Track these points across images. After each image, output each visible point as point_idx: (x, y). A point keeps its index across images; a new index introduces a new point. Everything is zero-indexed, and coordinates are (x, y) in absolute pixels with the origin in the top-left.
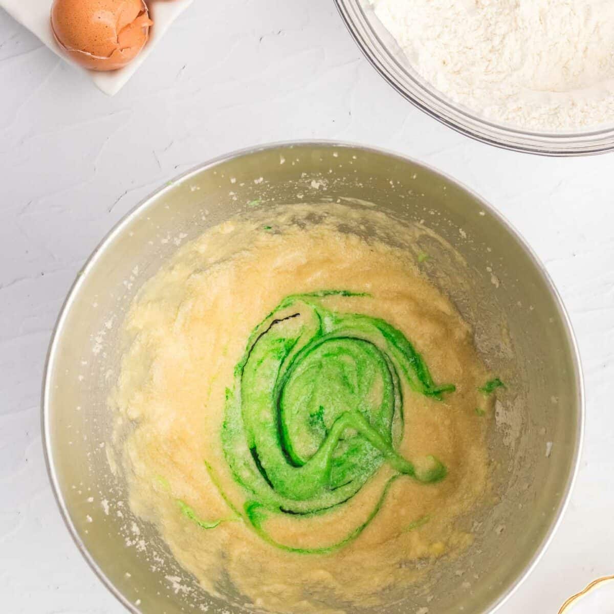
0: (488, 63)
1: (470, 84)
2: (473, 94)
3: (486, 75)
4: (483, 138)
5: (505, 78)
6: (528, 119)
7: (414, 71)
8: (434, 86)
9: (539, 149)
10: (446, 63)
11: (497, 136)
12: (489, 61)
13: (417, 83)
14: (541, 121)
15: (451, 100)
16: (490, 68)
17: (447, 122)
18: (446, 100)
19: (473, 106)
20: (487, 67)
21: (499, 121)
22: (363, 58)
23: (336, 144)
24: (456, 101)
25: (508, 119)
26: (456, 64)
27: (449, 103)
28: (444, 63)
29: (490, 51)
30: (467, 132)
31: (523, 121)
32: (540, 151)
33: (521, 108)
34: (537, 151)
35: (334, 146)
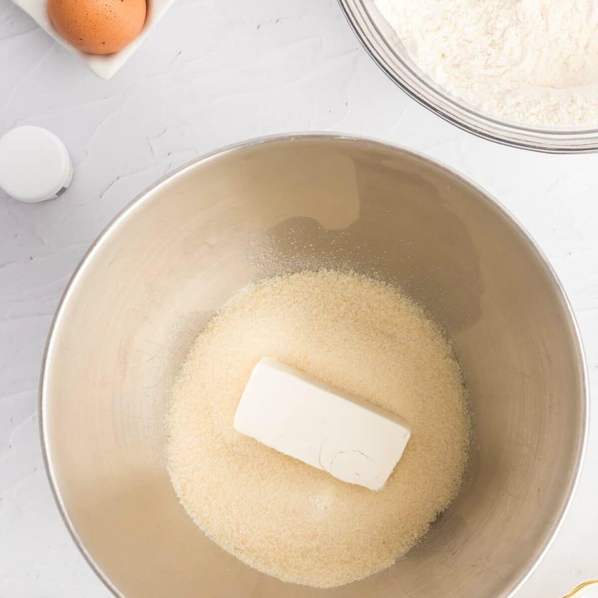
0: (487, 57)
1: (468, 78)
2: (471, 88)
3: (485, 69)
4: (480, 133)
5: (504, 73)
6: (526, 114)
7: (412, 63)
8: (433, 78)
9: (537, 145)
10: (445, 56)
11: (495, 131)
12: (489, 55)
13: (415, 75)
14: (540, 117)
15: (449, 93)
16: (489, 62)
17: (444, 115)
18: (445, 94)
19: (470, 100)
20: (487, 60)
21: (498, 116)
22: (361, 48)
23: (338, 136)
24: (455, 95)
25: (506, 114)
26: (455, 58)
27: (449, 97)
28: (443, 56)
29: (490, 46)
30: (465, 126)
31: (521, 117)
32: (539, 148)
33: (519, 103)
34: (534, 147)
35: (336, 138)
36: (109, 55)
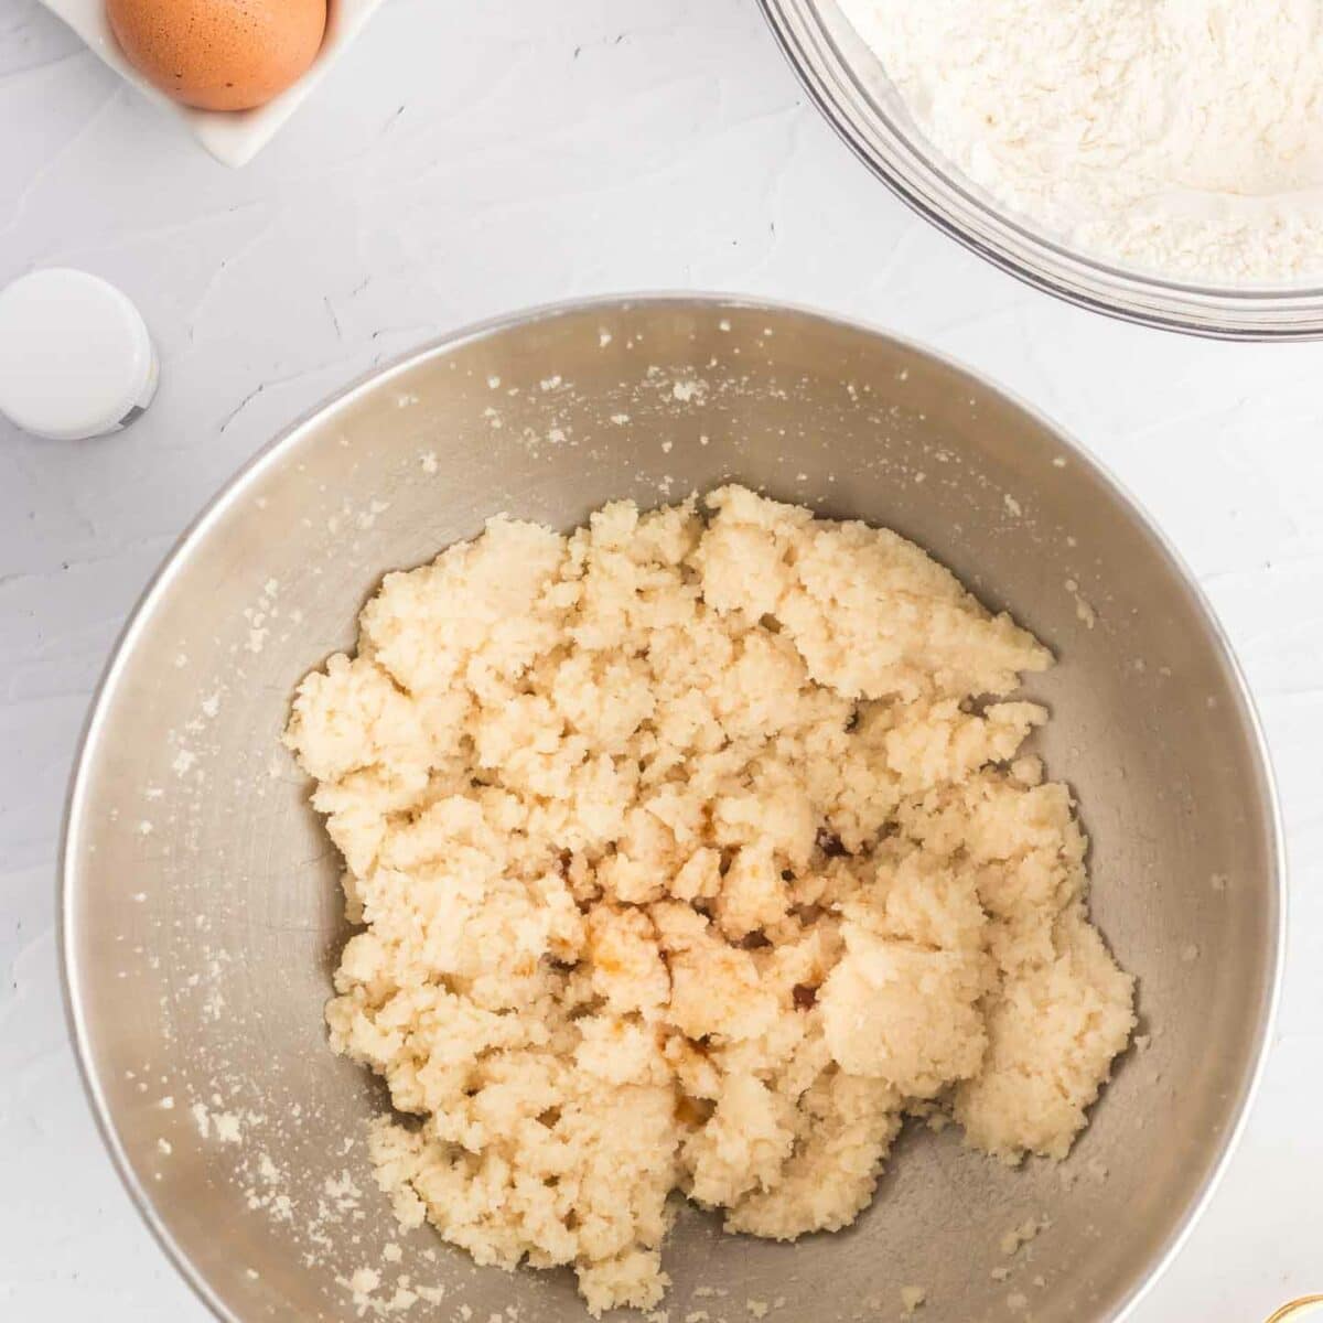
0: (1089, 123)
1: (1045, 171)
2: (1052, 192)
3: (1084, 150)
4: (1071, 294)
5: (1125, 160)
6: (1175, 254)
7: (921, 137)
8: (966, 170)
9: (1197, 322)
10: (994, 120)
11: (1105, 290)
12: (1092, 120)
13: (925, 162)
14: (1205, 260)
15: (1002, 205)
16: (1091, 137)
17: (991, 253)
18: (992, 207)
19: (1049, 223)
20: (1088, 130)
21: (1110, 255)
22: (806, 100)
23: (726, 301)
24: (1015, 208)
25: (1128, 253)
26: (1017, 124)
27: (1000, 212)
28: (990, 120)
29: (1095, 98)
30: (1037, 279)
31: (1163, 258)
32: (1200, 328)
33: (1158, 228)
34: (1191, 326)
35: (723, 305)
36: (241, 113)
